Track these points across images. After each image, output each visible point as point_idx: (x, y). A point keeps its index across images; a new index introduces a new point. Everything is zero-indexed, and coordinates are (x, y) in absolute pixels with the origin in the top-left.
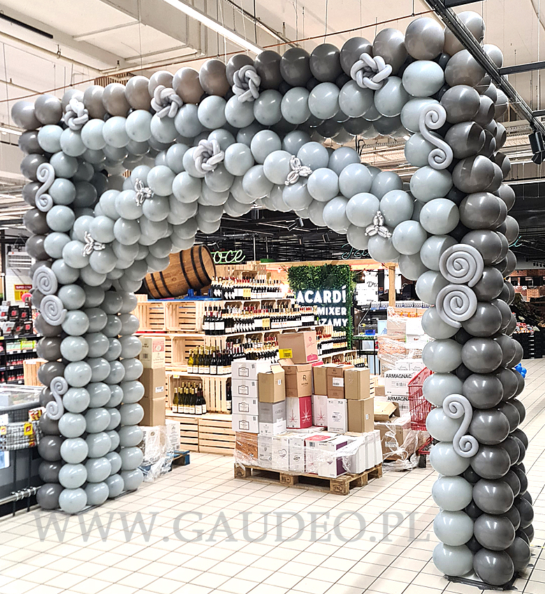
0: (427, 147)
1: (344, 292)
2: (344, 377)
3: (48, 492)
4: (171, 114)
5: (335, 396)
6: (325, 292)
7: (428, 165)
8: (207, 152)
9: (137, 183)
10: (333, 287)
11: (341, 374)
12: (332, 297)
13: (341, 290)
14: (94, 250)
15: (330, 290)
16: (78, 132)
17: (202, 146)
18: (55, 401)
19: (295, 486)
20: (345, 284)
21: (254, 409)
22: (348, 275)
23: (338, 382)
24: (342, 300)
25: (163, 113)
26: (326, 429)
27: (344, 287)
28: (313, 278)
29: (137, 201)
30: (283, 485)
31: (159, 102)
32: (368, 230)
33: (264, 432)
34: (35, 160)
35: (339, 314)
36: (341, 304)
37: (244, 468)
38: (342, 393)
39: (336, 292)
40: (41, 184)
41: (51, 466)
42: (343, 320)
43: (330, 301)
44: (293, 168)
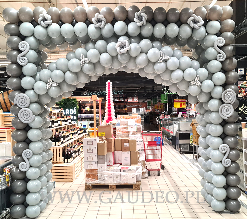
0: (216, 53)
1: (75, 110)
2: (129, 143)
3: (17, 209)
4: (101, 27)
5: (125, 150)
6: (66, 110)
7: (216, 59)
8: (122, 45)
9: (82, 56)
10: (70, 108)
11: (128, 142)
12: (69, 112)
13: (73, 109)
14: (52, 86)
15: (68, 109)
16: (47, 28)
17: (120, 43)
18: (25, 162)
19: (117, 190)
20: (75, 106)
21: (96, 159)
22: (76, 103)
23: (126, 145)
24: (74, 113)
25: (98, 25)
26: (121, 164)
27: (75, 108)
28: (60, 104)
29: (81, 64)
30: (111, 190)
31: (96, 20)
32: (191, 83)
33: (100, 168)
34: (15, 39)
35: (73, 119)
36: (73, 115)
37: (91, 185)
38: (128, 149)
39: (71, 110)
40: (21, 52)
41: (17, 196)
42: (75, 121)
43: (69, 114)
44: (162, 56)
